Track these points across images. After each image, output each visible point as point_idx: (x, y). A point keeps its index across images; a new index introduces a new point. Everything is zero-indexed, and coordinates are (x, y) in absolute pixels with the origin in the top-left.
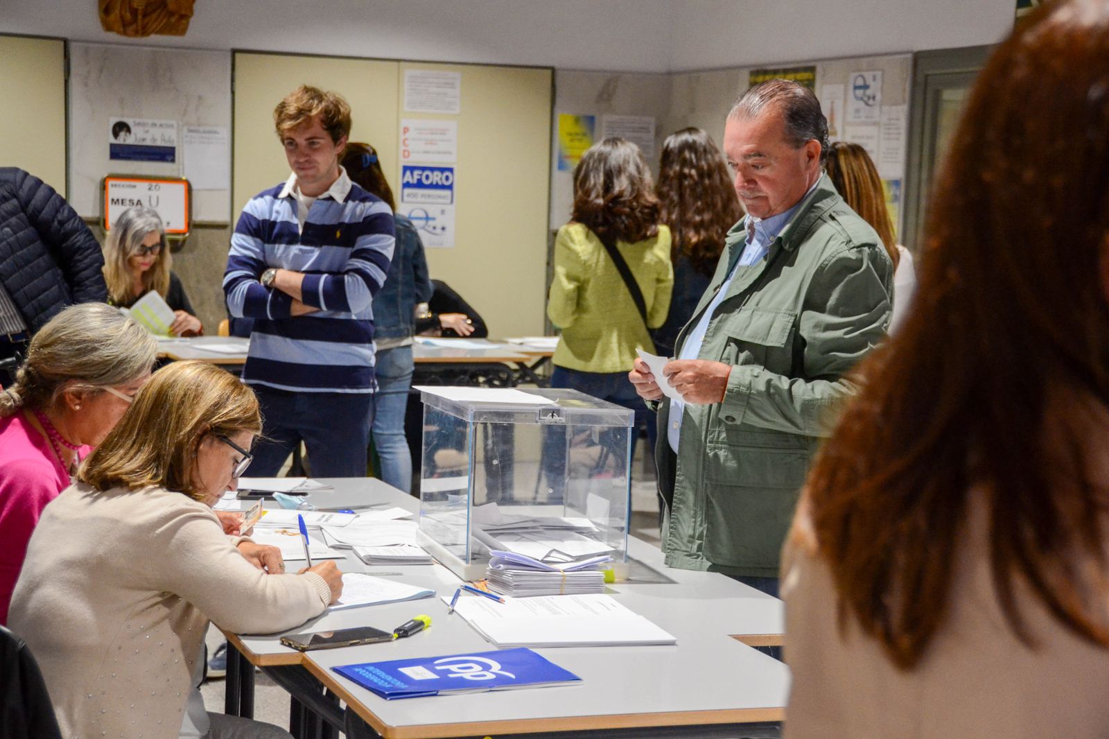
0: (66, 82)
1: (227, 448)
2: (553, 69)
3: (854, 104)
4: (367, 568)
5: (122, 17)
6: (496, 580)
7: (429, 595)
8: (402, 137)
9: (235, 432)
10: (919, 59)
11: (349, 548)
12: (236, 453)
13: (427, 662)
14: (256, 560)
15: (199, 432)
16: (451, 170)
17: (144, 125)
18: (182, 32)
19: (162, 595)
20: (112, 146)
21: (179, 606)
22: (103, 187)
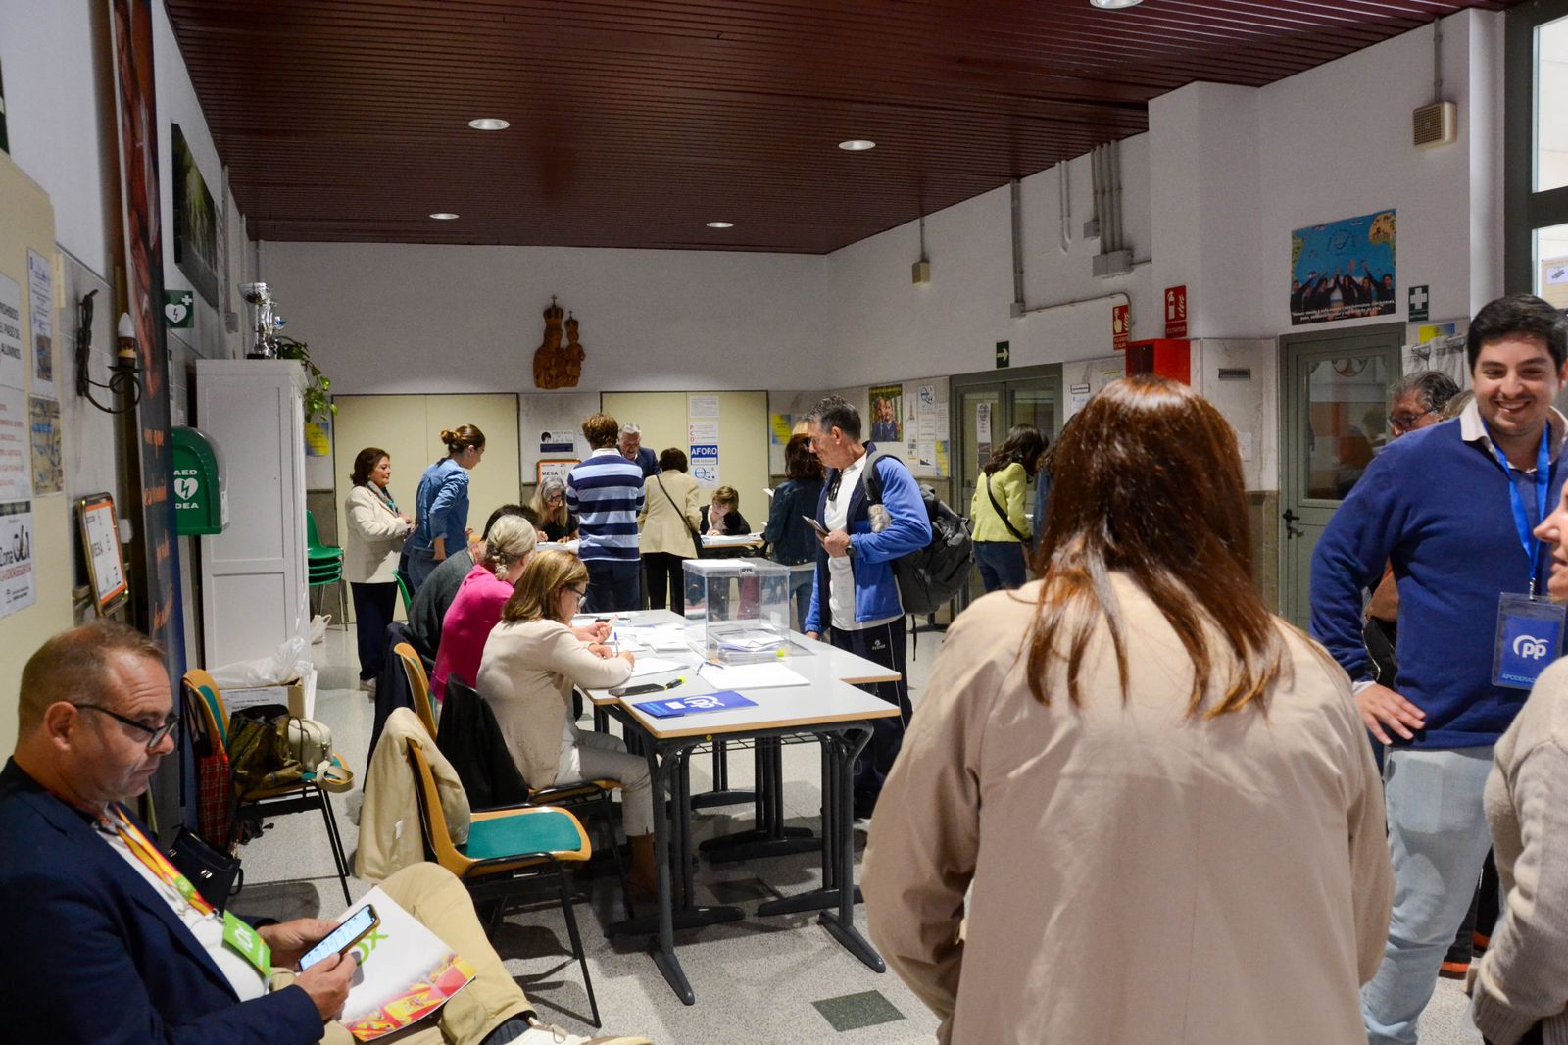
0: (519, 415)
1: (574, 593)
2: (767, 391)
3: (922, 403)
4: (657, 655)
5: (545, 380)
6: (722, 658)
7: (686, 667)
8: (690, 431)
9: (576, 584)
10: (952, 379)
11: (648, 645)
12: (578, 595)
13: (681, 700)
14: (599, 654)
15: (559, 587)
16: (716, 447)
17: (557, 433)
18: (575, 385)
19: (548, 672)
20: (542, 445)
21: (556, 677)
22: (538, 467)
